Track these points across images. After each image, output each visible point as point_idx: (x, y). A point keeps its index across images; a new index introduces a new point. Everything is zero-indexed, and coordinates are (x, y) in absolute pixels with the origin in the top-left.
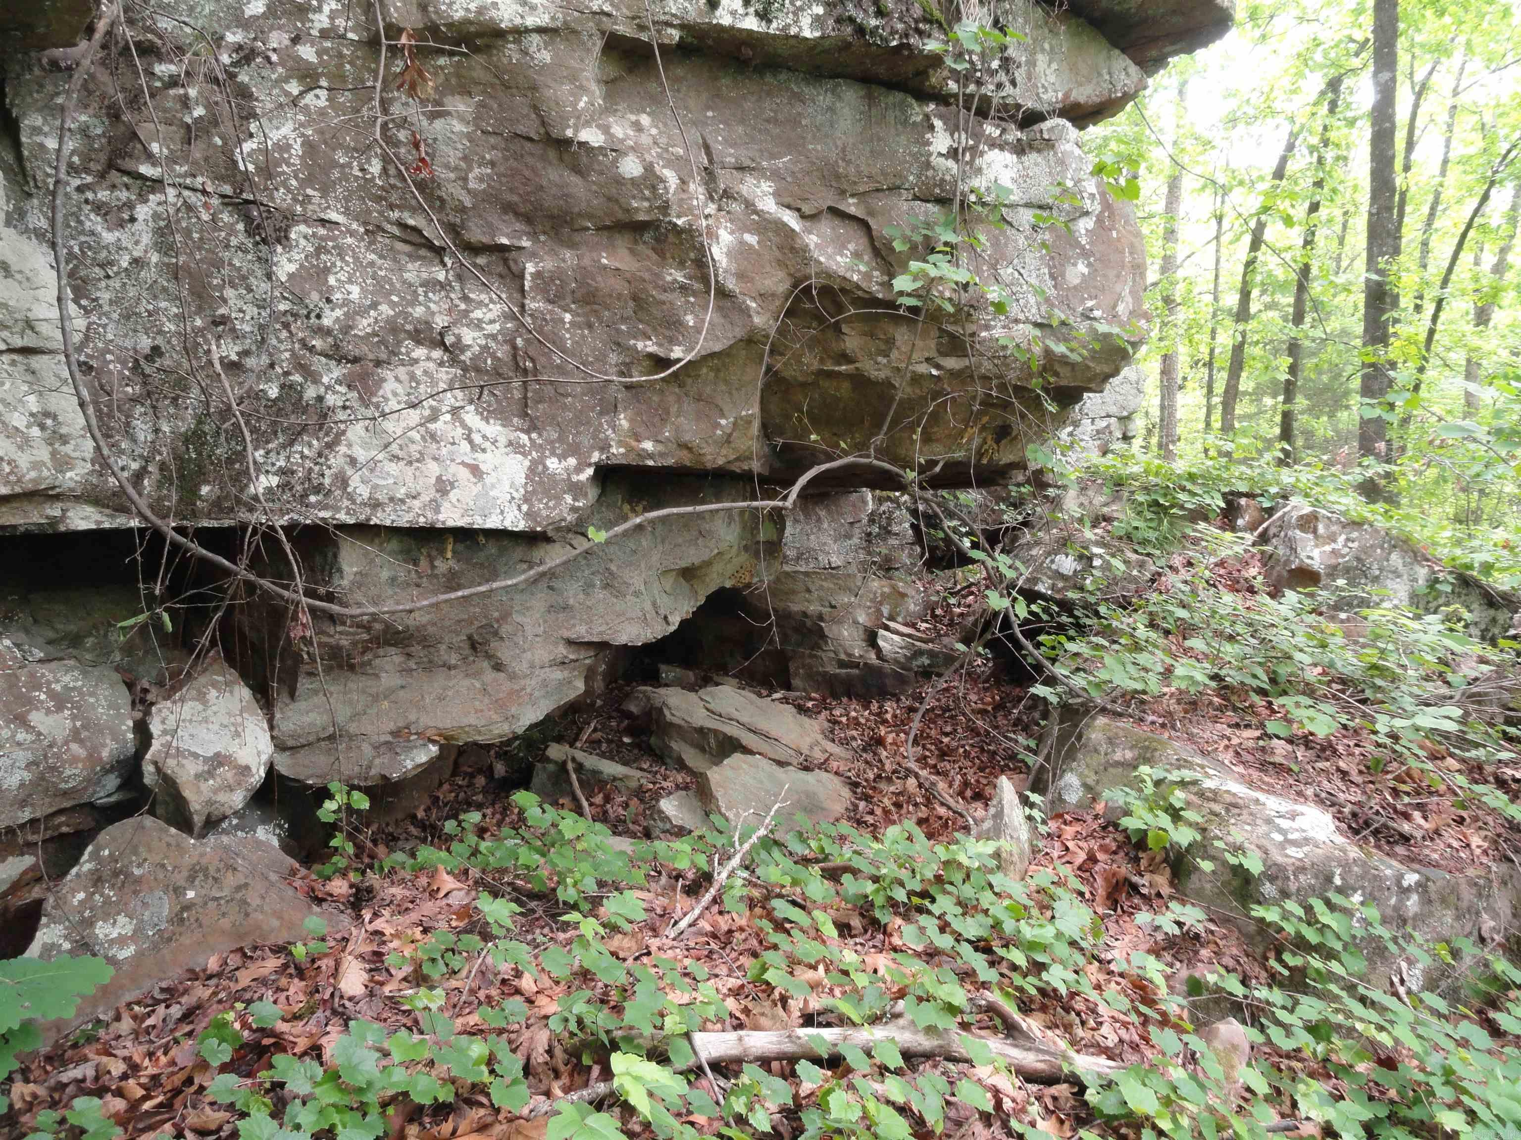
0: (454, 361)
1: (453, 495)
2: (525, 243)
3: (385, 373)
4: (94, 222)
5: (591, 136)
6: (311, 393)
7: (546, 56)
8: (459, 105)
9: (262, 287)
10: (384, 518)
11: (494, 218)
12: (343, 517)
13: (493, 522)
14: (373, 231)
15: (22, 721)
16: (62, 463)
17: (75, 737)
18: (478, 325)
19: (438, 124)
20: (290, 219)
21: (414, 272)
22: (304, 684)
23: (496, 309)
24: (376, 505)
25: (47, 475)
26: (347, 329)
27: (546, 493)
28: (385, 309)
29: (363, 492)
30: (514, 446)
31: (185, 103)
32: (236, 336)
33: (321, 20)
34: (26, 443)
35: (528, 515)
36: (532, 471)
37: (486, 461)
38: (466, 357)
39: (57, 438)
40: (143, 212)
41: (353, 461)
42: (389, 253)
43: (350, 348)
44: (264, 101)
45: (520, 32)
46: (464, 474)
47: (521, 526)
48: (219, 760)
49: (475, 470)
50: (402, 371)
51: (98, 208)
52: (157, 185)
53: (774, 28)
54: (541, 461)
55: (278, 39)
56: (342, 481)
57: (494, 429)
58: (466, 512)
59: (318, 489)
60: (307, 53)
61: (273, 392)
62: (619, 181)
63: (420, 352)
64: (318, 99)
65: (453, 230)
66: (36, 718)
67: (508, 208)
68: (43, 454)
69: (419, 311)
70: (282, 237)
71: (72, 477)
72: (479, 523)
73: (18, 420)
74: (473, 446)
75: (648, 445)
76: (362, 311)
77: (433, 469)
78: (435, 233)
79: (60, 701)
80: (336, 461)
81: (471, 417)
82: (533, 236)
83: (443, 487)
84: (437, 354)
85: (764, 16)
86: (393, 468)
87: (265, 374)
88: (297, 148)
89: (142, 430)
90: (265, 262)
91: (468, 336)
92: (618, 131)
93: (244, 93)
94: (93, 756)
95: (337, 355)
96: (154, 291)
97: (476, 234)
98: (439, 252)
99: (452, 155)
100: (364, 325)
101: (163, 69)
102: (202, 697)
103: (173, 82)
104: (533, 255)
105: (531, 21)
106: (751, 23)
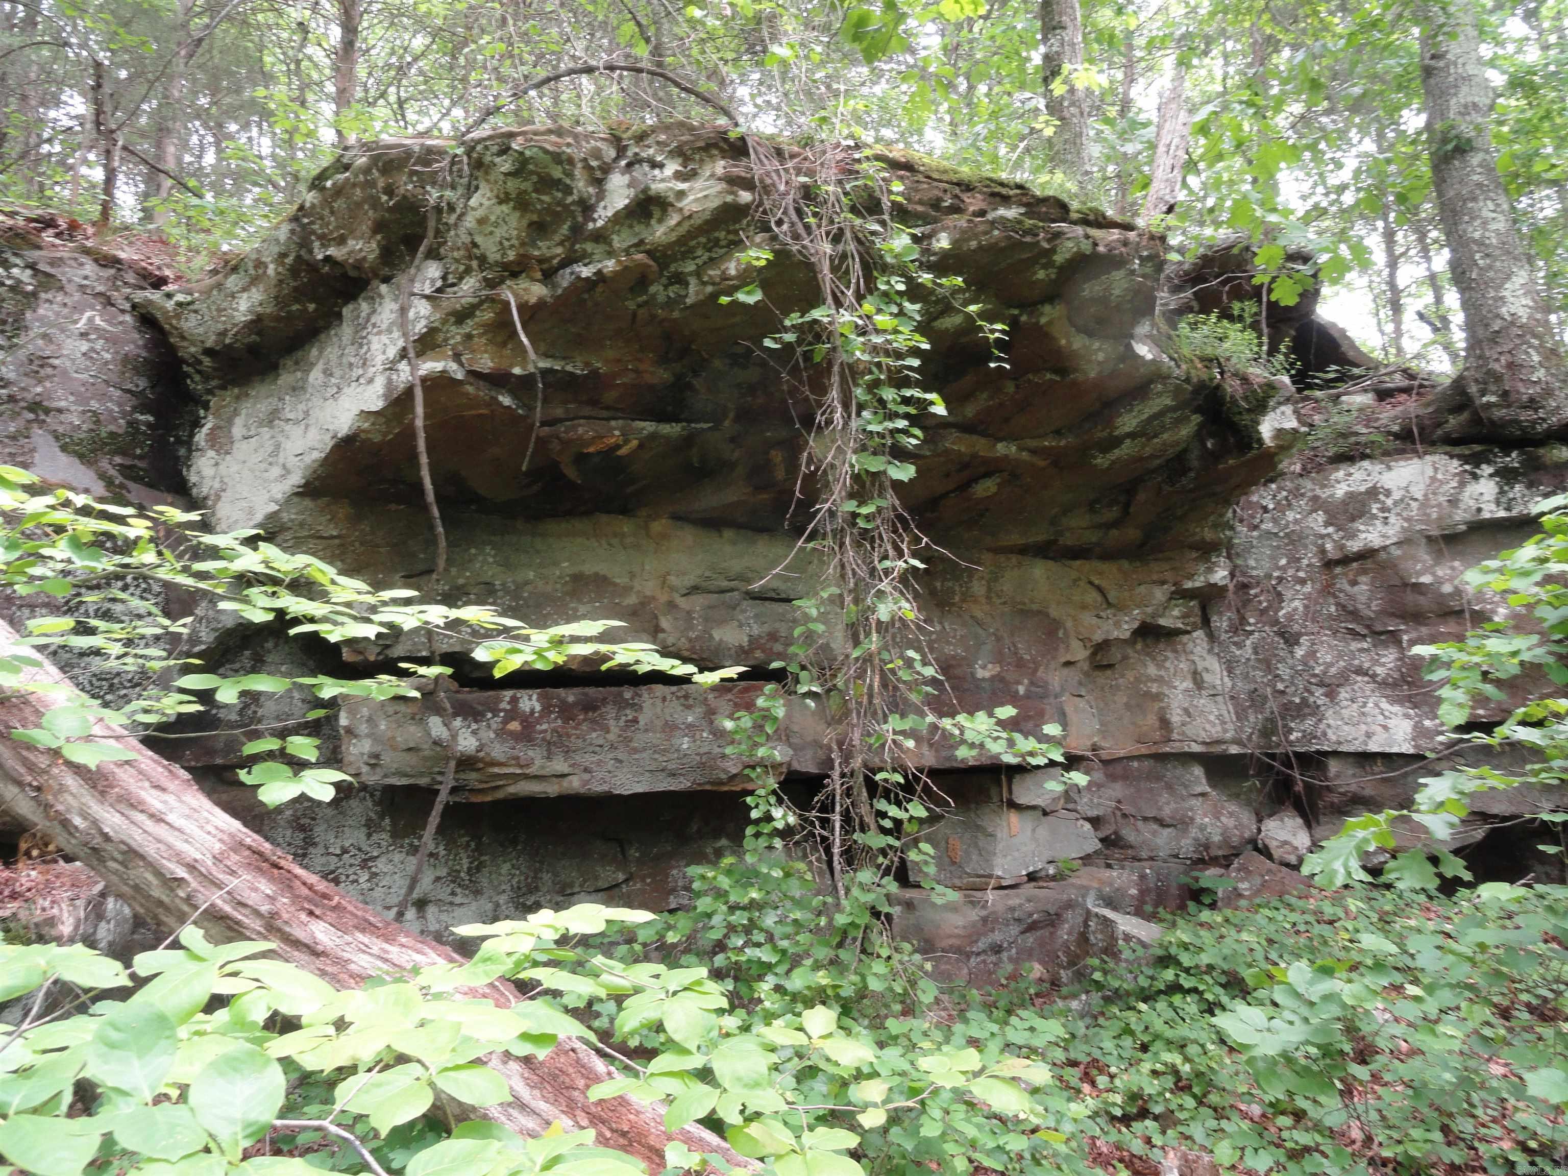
0: (1375, 682)
1: (1374, 738)
2: (1402, 627)
3: (1341, 690)
4: (1233, 648)
5: (1426, 579)
6: (1312, 699)
7: (1399, 552)
8: (1363, 579)
9: (1290, 661)
10: (1344, 748)
11: (1386, 620)
12: (1326, 748)
13: (1395, 750)
14: (1335, 633)
15: (1218, 819)
16: (1225, 731)
17: (1236, 827)
18: (1383, 665)
19: (1356, 588)
20: (1300, 635)
21: (1355, 645)
22: (1322, 819)
23: (1392, 657)
24: (1340, 743)
25: (1220, 735)
26: (1325, 673)
27: (1425, 736)
28: (1342, 663)
29: (1334, 738)
30: (1407, 716)
31: (1260, 602)
32: (1283, 680)
33: (1305, 562)
34: (1214, 725)
35: (1415, 747)
36: (1415, 727)
37: (1391, 723)
38: (1379, 679)
39: (1223, 723)
40: (1248, 642)
41: (1329, 726)
42: (1344, 640)
43: (1327, 681)
44: (1288, 594)
45: (1385, 548)
46: (1379, 729)
47: (1412, 751)
48: (1286, 843)
49: (1385, 728)
50: (1348, 688)
51: (1235, 644)
52: (1251, 633)
53: (1514, 513)
54: (1420, 722)
55: (1291, 572)
56: (1325, 734)
57: (1396, 709)
58: (1381, 745)
59: (1315, 737)
60: (1302, 574)
61: (1297, 700)
62: (1442, 595)
63: (1359, 678)
64: (1308, 588)
65: (1368, 627)
66: (1223, 819)
67: (1393, 615)
68: (1219, 728)
69: (1356, 662)
70: (1297, 643)
71: (1229, 735)
72: (1388, 750)
73: (1212, 718)
74: (1386, 717)
75: (1481, 712)
76: (1331, 665)
77: (1363, 727)
78: (1359, 629)
79: (1231, 814)
80: (1322, 726)
81: (1384, 705)
82: (1405, 624)
83: (1369, 735)
84: (1366, 679)
85: (1508, 509)
86: (1346, 728)
87: (1294, 695)
88: (1301, 609)
89: (1252, 719)
90: (1292, 652)
91: (1379, 670)
92: (1440, 573)
93: (1279, 594)
94: (1242, 837)
95: (1321, 684)
96: (1254, 668)
97: (1379, 628)
98: (1364, 636)
99: (1363, 599)
100: (1333, 670)
101: (1252, 592)
102: (1282, 820)
103: (1256, 596)
104: (1406, 632)
105: (1388, 542)
106: (1502, 514)
